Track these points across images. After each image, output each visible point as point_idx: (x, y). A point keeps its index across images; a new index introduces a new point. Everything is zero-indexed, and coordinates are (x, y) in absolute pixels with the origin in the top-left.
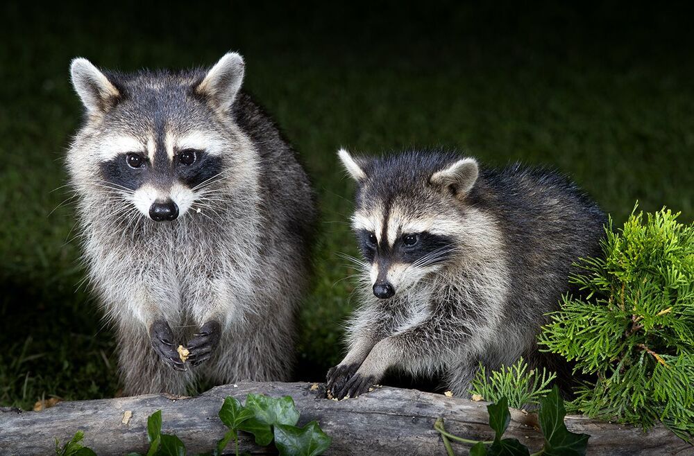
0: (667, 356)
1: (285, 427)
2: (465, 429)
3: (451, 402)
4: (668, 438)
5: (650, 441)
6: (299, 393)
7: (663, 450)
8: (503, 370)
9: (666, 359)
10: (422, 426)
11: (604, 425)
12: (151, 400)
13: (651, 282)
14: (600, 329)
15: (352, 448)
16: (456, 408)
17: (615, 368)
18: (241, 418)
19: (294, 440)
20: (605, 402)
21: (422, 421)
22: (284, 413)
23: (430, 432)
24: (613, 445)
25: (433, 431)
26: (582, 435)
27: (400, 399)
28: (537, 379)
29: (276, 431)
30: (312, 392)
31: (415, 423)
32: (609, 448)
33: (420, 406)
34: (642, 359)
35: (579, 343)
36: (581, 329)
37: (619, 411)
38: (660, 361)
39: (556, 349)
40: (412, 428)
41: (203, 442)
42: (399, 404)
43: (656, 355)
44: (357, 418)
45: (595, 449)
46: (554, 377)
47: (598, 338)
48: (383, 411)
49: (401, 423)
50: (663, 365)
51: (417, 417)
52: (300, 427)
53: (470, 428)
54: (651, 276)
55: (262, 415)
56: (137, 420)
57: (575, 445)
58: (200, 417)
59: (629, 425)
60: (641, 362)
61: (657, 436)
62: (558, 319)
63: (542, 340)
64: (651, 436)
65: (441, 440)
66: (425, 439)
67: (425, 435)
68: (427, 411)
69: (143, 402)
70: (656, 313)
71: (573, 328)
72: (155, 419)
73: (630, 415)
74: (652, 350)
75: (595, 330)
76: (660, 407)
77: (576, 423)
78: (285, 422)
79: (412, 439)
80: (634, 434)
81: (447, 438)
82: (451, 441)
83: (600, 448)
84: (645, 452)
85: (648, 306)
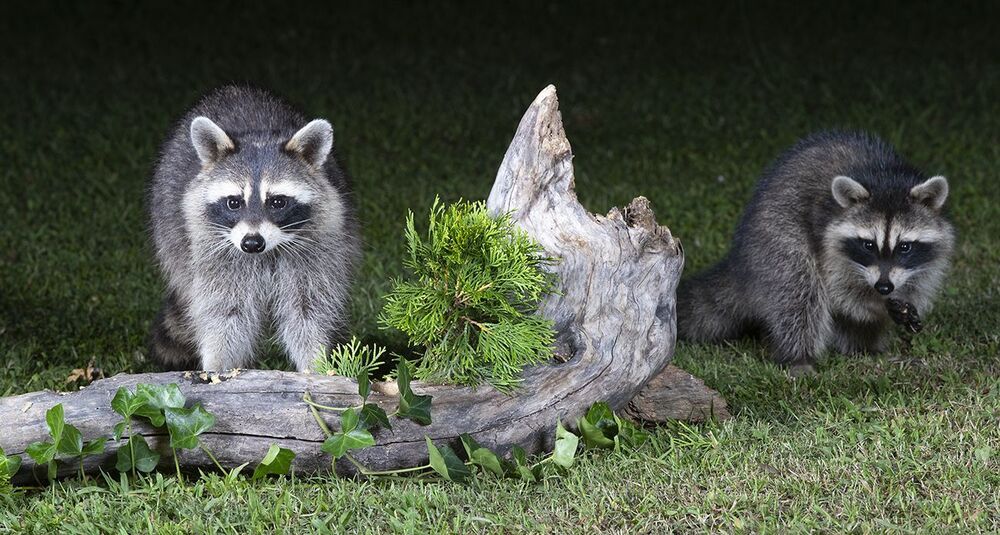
0: (488, 325)
1: (171, 409)
2: (329, 400)
3: (310, 378)
4: (493, 393)
5: (478, 397)
6: (176, 380)
7: (490, 403)
8: (339, 348)
9: (488, 327)
10: (291, 399)
11: (440, 387)
12: (40, 396)
13: (472, 263)
14: (431, 306)
15: (231, 423)
16: (317, 382)
17: (442, 338)
18: (135, 404)
19: (183, 420)
21: (290, 395)
22: (171, 398)
23: (299, 404)
24: (450, 402)
25: (302, 403)
26: (425, 396)
27: (266, 379)
28: (368, 354)
29: (167, 413)
30: (187, 379)
31: (285, 398)
32: (448, 406)
33: (286, 383)
34: (466, 328)
35: (416, 318)
36: (418, 307)
37: (449, 374)
38: (483, 328)
39: (400, 325)
40: (283, 402)
41: (96, 429)
42: (267, 383)
43: (478, 324)
44: (233, 397)
45: (437, 407)
46: (384, 351)
47: (433, 313)
48: (255, 390)
49: (273, 398)
50: (486, 332)
51: (285, 393)
52: (189, 407)
53: (332, 398)
54: (472, 258)
55: (152, 400)
56: (32, 415)
57: (420, 405)
58: (91, 407)
59: (460, 385)
60: (466, 331)
61: (483, 392)
63: (381, 319)
64: (479, 393)
65: (310, 410)
66: (295, 411)
67: (295, 408)
68: (290, 388)
69: (32, 399)
70: (478, 288)
71: (410, 307)
72: (55, 413)
73: (459, 377)
74: (474, 320)
75: (429, 306)
77: (418, 387)
78: (171, 406)
79: (285, 411)
80: (465, 392)
81: (315, 407)
82: (318, 409)
83: (441, 406)
84: (476, 407)
85: (469, 283)
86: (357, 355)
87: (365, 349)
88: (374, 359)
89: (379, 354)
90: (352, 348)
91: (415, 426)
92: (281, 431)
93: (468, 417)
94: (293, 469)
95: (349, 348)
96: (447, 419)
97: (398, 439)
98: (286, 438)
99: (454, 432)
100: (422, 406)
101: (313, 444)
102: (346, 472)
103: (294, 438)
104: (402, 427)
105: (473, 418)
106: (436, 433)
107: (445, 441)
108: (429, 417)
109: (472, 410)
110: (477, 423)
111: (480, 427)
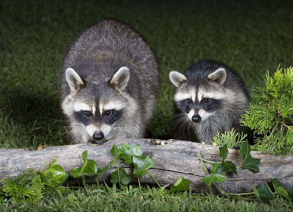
1: (137, 157)
2: (210, 157)
3: (204, 146)
5: (285, 161)
6: (143, 143)
7: (291, 165)
9: (292, 128)
10: (192, 156)
11: (266, 155)
12: (83, 146)
13: (285, 97)
14: (264, 116)
15: (164, 165)
16: (206, 149)
17: (271, 132)
18: (119, 153)
19: (141, 162)
20: (267, 146)
21: (192, 154)
22: (137, 151)
23: (196, 158)
24: (270, 163)
25: (197, 158)
26: (257, 159)
27: (183, 145)
28: (239, 137)
29: (134, 158)
30: (148, 143)
31: (190, 155)
32: (268, 164)
33: (192, 148)
34: (282, 128)
35: (256, 122)
36: (257, 116)
37: (273, 149)
38: (289, 129)
39: (247, 125)
40: (188, 157)
41: (104, 163)
42: (183, 147)
43: (288, 127)
44: (166, 153)
45: (263, 165)
46: (246, 136)
47: (264, 120)
48: (177, 150)
49: (184, 155)
50: (290, 130)
51: (190, 153)
52: (143, 157)
53: (212, 157)
54: (285, 94)
55: (128, 152)
56: (78, 154)
58: (103, 153)
59: (277, 155)
60: (281, 129)
61: (288, 159)
62: (247, 112)
63: (241, 121)
64: (285, 159)
65: (200, 162)
66: (194, 161)
67: (194, 160)
68: (194, 150)
69: (80, 147)
70: (288, 110)
71: (254, 116)
72: (85, 153)
73: (277, 151)
74: (286, 124)
75: (263, 116)
76: (289, 148)
77: (255, 154)
78: (137, 155)
79: (189, 161)
80: (279, 158)
81: (203, 160)
82: (204, 162)
83: (265, 164)
84: (283, 166)
85: (284, 106)
86: (233, 136)
87: (237, 134)
88: (242, 140)
89: (244, 137)
91: (251, 173)
92: (187, 170)
93: (278, 171)
94: (191, 188)
95: (230, 134)
96: (267, 171)
97: (242, 178)
98: (189, 174)
99: (270, 176)
100: (256, 163)
101: (201, 177)
102: (217, 193)
103: (193, 174)
104: (244, 173)
105: (281, 171)
106: (262, 177)
107: (266, 181)
108: (258, 169)
109: (281, 167)
110: (283, 173)
111: (284, 176)
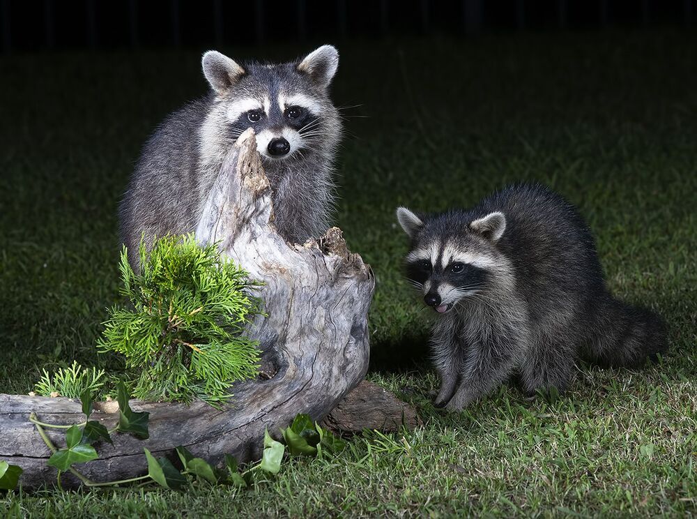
0: (199, 345)
2: (54, 419)
3: (37, 400)
4: (205, 409)
5: (192, 412)
7: (203, 418)
8: (61, 373)
9: (199, 348)
10: (18, 420)
11: (156, 405)
13: (183, 289)
14: (147, 330)
16: (42, 404)
17: (157, 360)
21: (17, 416)
23: (25, 424)
24: (166, 418)
25: (29, 423)
26: (142, 413)
28: (88, 377)
31: (12, 419)
32: (164, 421)
33: (13, 405)
34: (179, 349)
35: (132, 342)
36: (134, 330)
37: (164, 393)
38: (195, 349)
39: (117, 348)
40: (10, 423)
43: (190, 346)
45: (154, 423)
46: (102, 373)
47: (148, 337)
49: (1, 420)
50: (198, 352)
51: (13, 414)
53: (57, 417)
54: (183, 285)
57: (139, 421)
59: (174, 402)
60: (179, 352)
61: (196, 408)
62: (110, 326)
63: (100, 343)
64: (192, 408)
65: (36, 429)
66: (22, 430)
67: (22, 427)
68: (19, 409)
70: (189, 313)
71: (127, 331)
73: (174, 394)
74: (185, 342)
75: (144, 331)
77: (136, 405)
79: (13, 430)
80: (180, 408)
81: (41, 426)
82: (43, 428)
83: (158, 421)
84: (189, 421)
85: (181, 308)
86: (78, 377)
87: (85, 372)
88: (94, 381)
89: (99, 376)
90: (73, 372)
91: (134, 440)
92: (9, 449)
93: (183, 431)
94: (21, 484)
95: (70, 372)
96: (163, 434)
97: (119, 452)
98: (14, 456)
99: (170, 444)
100: (141, 421)
101: (39, 460)
102: (70, 484)
103: (21, 456)
104: (123, 442)
105: (187, 431)
106: (154, 446)
107: (163, 453)
108: (147, 431)
109: (186, 425)
110: (192, 436)
111: (194, 439)
